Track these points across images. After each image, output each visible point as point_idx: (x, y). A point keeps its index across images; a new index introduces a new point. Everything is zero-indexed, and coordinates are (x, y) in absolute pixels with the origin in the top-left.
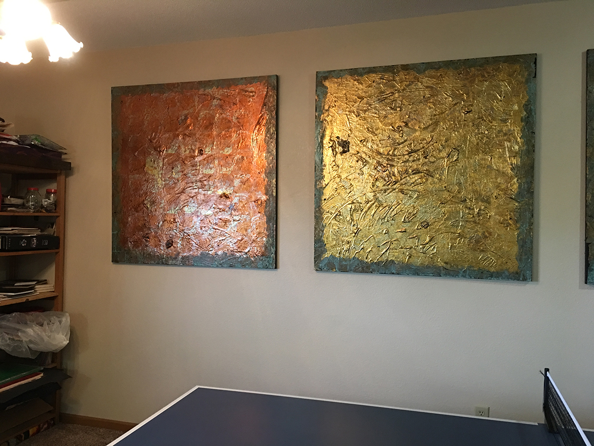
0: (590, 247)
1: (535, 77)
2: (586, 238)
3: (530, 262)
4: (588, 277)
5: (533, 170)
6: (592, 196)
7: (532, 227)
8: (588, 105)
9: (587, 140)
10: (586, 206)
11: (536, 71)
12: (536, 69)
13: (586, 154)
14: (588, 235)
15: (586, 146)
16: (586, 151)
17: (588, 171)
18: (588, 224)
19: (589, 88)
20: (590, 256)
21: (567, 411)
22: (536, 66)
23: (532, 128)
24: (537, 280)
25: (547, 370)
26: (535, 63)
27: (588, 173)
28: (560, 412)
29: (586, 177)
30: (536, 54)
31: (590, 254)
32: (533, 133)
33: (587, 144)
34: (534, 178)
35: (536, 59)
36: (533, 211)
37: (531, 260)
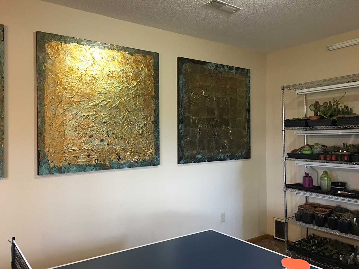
0: (40, 153)
1: (3, 40)
2: (38, 147)
3: (2, 165)
4: (39, 171)
5: (3, 103)
6: (41, 122)
7: (3, 141)
8: (38, 65)
9: (37, 87)
10: (38, 128)
11: (4, 36)
12: (4, 35)
13: (37, 95)
14: (39, 145)
15: (37, 90)
16: (37, 94)
17: (38, 106)
18: (39, 138)
19: (38, 55)
20: (40, 158)
21: (27, 265)
22: (4, 33)
23: (2, 75)
24: (7, 177)
25: (13, 238)
26: (3, 31)
27: (38, 107)
28: (22, 267)
29: (37, 109)
30: (4, 25)
31: (40, 157)
32: (3, 78)
33: (37, 89)
34: (4, 108)
35: (4, 28)
36: (3, 130)
37: (3, 164)
